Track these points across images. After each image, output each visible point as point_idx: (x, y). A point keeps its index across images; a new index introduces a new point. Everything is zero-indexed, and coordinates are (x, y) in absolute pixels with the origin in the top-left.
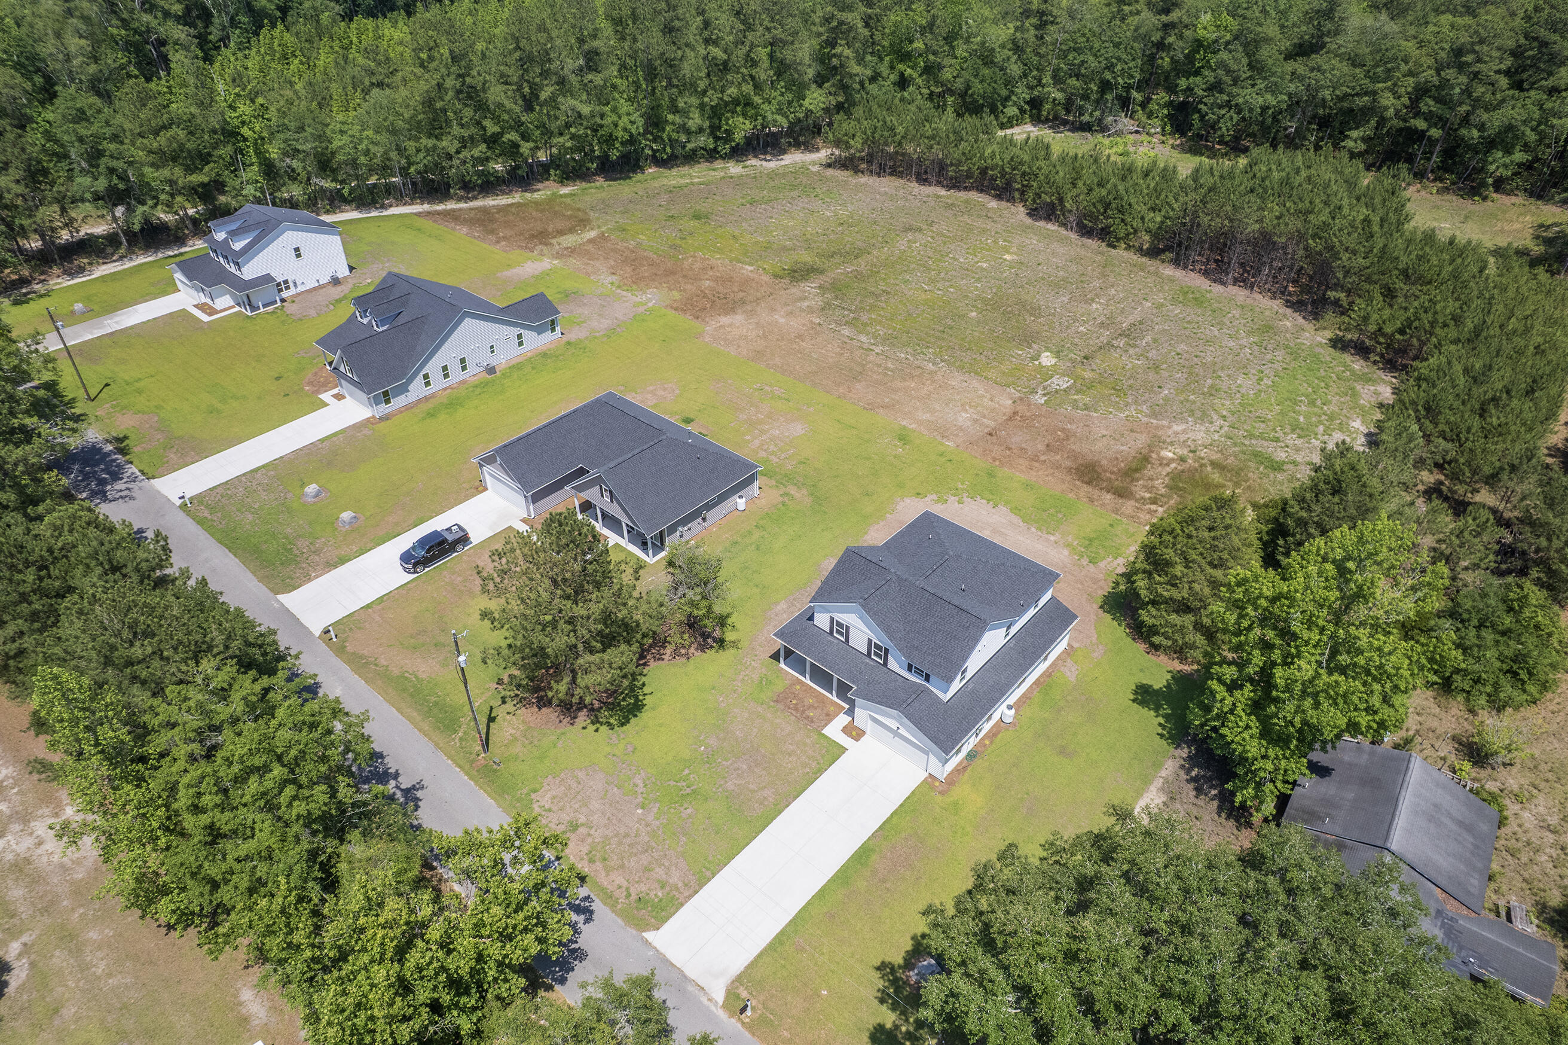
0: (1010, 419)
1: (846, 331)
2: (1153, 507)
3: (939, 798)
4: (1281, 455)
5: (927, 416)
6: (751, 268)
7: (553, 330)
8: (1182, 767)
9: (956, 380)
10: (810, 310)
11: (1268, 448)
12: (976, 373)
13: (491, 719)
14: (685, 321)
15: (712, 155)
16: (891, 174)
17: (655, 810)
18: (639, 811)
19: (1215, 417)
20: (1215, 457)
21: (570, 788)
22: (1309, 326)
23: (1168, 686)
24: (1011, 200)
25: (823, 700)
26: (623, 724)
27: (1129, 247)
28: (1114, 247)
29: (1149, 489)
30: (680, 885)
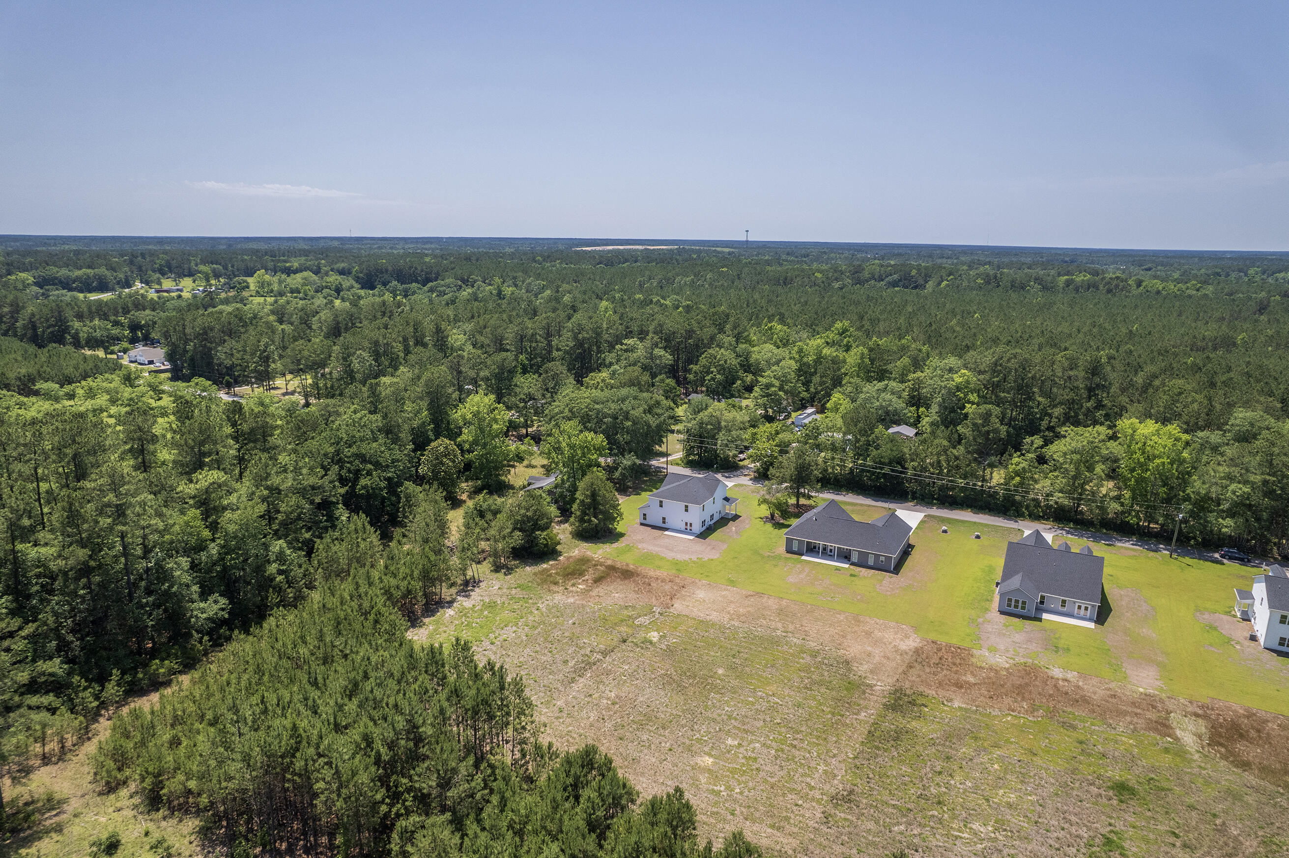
19: (544, 609)
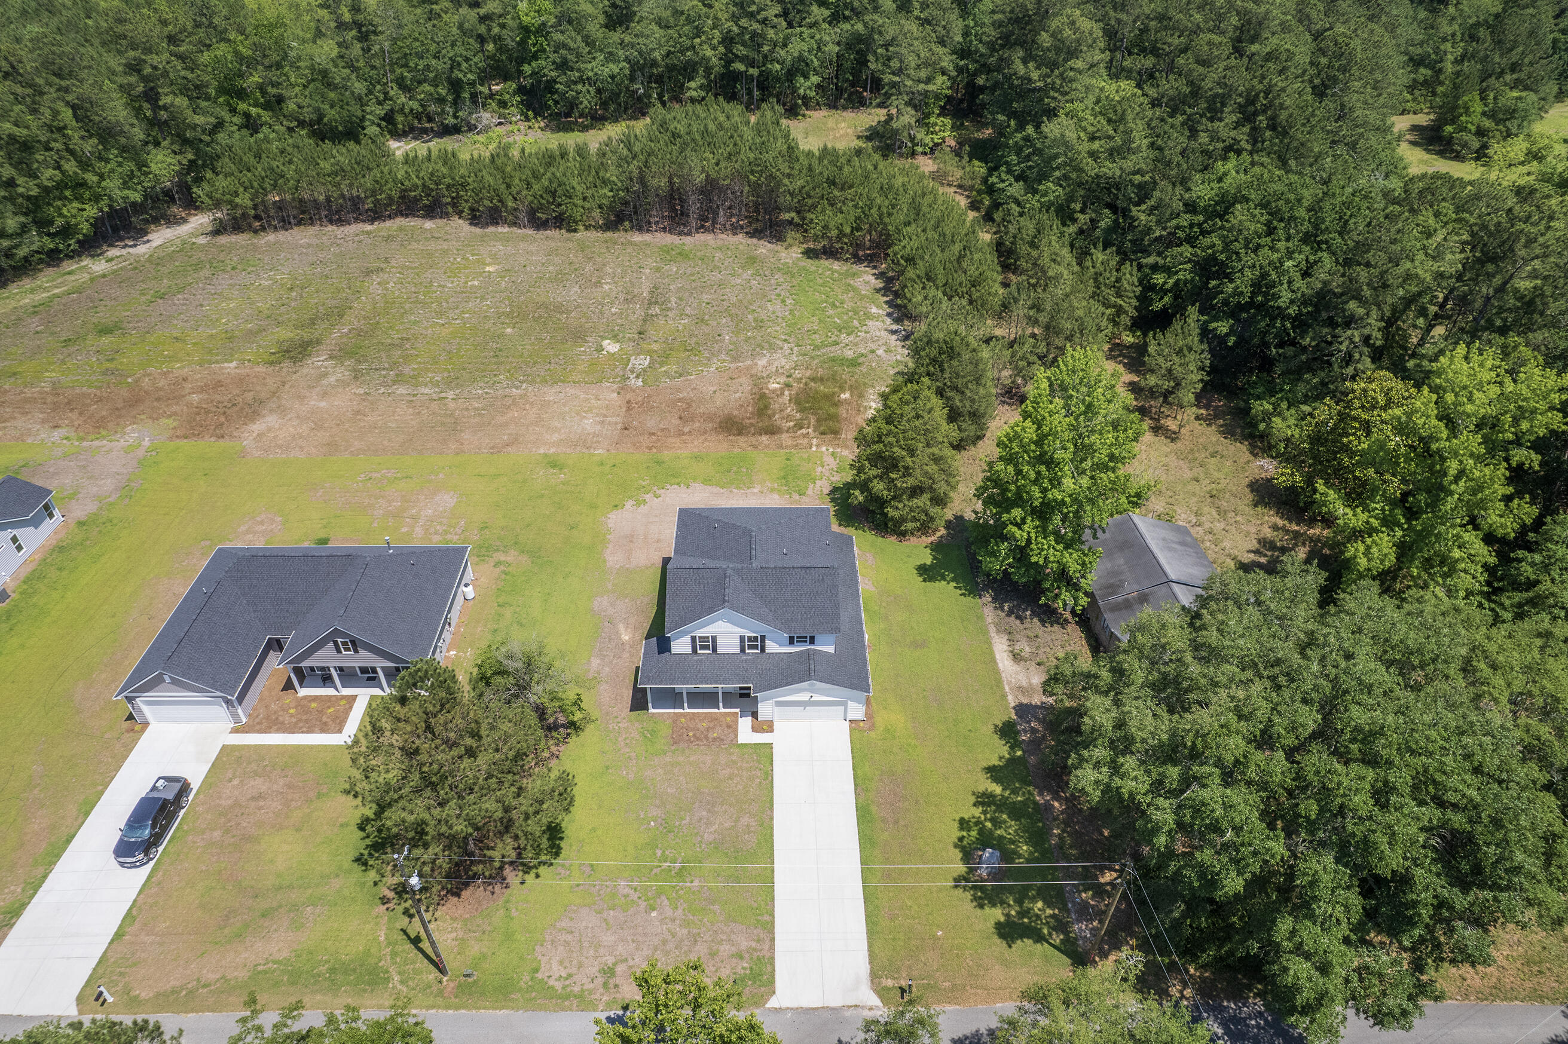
0: (629, 409)
1: (402, 390)
2: (804, 431)
3: (872, 734)
4: (849, 354)
5: (555, 437)
6: (234, 364)
7: (51, 516)
8: (996, 608)
9: (551, 394)
10: (343, 383)
11: (837, 351)
12: (563, 382)
13: (416, 941)
14: (208, 445)
15: (53, 257)
16: (299, 223)
17: (666, 902)
18: (654, 914)
19: (780, 343)
20: (808, 373)
21: (567, 943)
22: (779, 247)
23: (935, 558)
24: (445, 215)
25: (713, 718)
26: (557, 854)
27: (587, 228)
28: (575, 231)
29: (788, 418)
30: (754, 944)
